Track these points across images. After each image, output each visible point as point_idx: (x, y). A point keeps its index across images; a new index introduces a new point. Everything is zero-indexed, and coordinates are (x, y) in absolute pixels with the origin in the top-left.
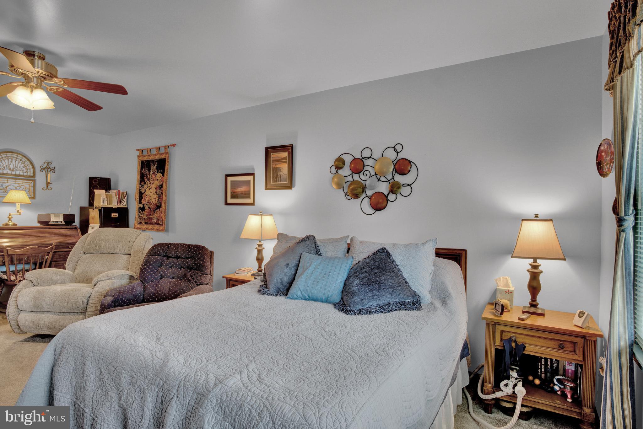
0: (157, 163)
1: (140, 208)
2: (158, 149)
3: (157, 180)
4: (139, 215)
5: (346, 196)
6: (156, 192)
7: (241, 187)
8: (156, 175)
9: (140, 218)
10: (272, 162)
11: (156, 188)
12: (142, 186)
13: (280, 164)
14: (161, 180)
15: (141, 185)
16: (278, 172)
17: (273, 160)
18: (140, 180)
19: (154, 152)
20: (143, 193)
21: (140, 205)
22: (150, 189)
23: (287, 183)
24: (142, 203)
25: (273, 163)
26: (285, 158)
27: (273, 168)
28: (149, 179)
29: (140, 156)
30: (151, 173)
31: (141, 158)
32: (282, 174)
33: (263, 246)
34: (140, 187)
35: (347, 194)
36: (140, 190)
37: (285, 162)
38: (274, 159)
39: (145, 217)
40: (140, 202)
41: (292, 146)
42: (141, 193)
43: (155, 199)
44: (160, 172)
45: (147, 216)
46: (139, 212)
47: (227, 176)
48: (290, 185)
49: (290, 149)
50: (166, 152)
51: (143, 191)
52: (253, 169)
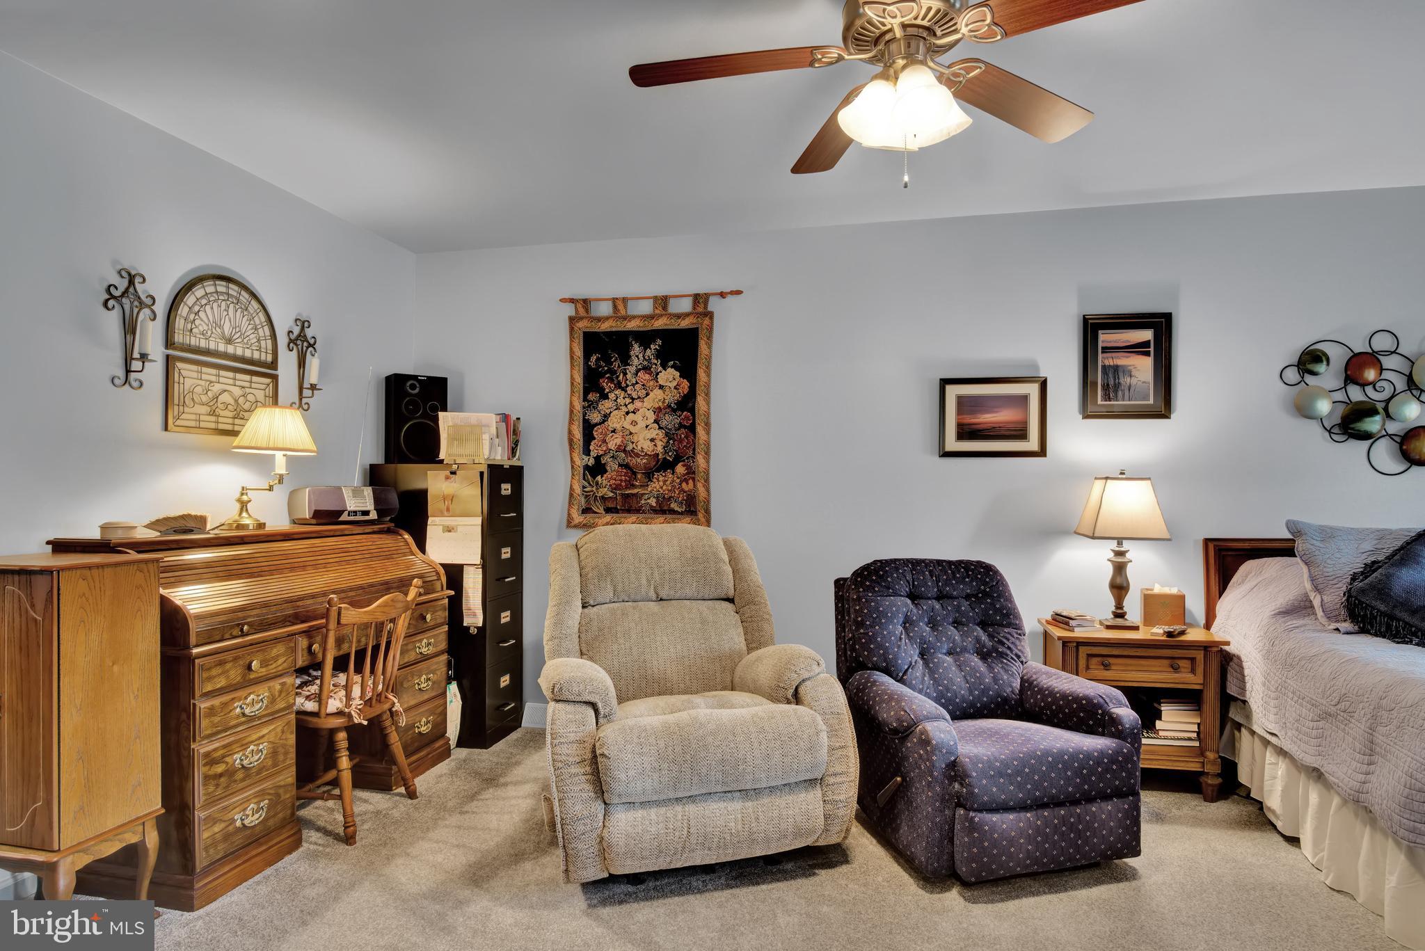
0: (659, 342)
1: (586, 467)
2: (662, 302)
3: (661, 387)
4: (584, 487)
5: (1332, 435)
6: (656, 421)
7: (997, 412)
8: (657, 374)
9: (586, 496)
10: (1102, 352)
11: (658, 411)
12: (590, 406)
13: (1127, 357)
14: (675, 388)
15: (588, 401)
16: (1121, 376)
17: (1103, 348)
18: (584, 388)
19: (646, 308)
20: (596, 425)
21: (586, 458)
22: (627, 413)
23: (1151, 402)
24: (593, 454)
25: (1105, 355)
26: (1146, 344)
27: (1104, 367)
28: (623, 385)
29: (582, 318)
30: (632, 369)
31: (583, 325)
32: (1134, 381)
33: (1128, 555)
34: (584, 408)
35: (1332, 431)
36: (584, 416)
37: (1147, 354)
38: (1105, 345)
39: (605, 491)
40: (587, 451)
41: (1168, 317)
42: (590, 423)
43: (652, 440)
44: (672, 367)
45: (614, 489)
46: (584, 479)
47: (945, 382)
48: (1163, 408)
49: (1162, 324)
50: (700, 309)
51: (595, 417)
52: (1036, 367)
